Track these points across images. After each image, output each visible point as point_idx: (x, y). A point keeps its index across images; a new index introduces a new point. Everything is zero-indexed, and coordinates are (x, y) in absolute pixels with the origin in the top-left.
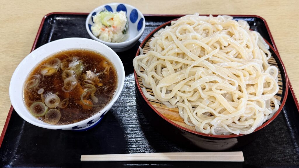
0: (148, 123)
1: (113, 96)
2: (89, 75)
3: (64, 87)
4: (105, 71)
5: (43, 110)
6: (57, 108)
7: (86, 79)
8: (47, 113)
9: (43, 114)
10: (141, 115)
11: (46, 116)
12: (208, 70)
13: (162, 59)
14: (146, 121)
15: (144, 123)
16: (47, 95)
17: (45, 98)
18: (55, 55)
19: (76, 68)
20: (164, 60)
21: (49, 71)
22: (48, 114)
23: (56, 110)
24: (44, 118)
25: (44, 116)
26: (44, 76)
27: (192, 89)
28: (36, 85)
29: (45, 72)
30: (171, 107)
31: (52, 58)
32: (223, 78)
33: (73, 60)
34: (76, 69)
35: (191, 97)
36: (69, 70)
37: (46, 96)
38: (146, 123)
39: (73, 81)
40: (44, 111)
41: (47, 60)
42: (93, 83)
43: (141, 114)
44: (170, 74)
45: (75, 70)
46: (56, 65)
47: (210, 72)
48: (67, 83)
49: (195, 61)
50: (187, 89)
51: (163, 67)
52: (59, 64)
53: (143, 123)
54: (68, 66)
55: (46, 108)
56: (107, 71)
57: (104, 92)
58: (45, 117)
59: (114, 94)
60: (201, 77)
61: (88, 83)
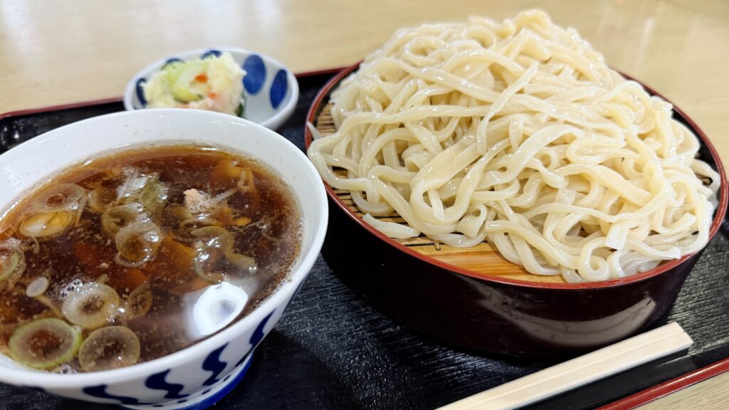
0: (398, 328)
1: (300, 239)
2: (194, 203)
3: (119, 253)
4: (240, 184)
5: (67, 341)
6: (117, 322)
7: (190, 215)
8: (85, 347)
9: (68, 355)
10: (368, 312)
11: (80, 356)
12: (537, 115)
13: (393, 126)
14: (388, 322)
15: (387, 330)
16: (66, 292)
17: (62, 302)
18: (59, 176)
19: (145, 195)
20: (402, 126)
21: (48, 223)
22: (91, 350)
23: (114, 328)
24: (76, 365)
25: (76, 359)
26: (35, 240)
27: (511, 176)
28: (14, 272)
29: (36, 229)
30: (468, 244)
31: (51, 186)
32: (582, 128)
33: (125, 177)
34: (143, 198)
35: (516, 196)
36: (121, 204)
37: (63, 295)
38: (392, 330)
39: (148, 232)
40: (69, 345)
41: (36, 195)
42: (215, 222)
43: (367, 310)
44: (432, 156)
45: (141, 200)
46: (71, 201)
47: (543, 119)
48: (125, 241)
49: (490, 104)
50: (496, 178)
51: (402, 147)
52: (80, 196)
53: (384, 332)
54: (114, 196)
55: (76, 332)
56: (246, 183)
57: (264, 235)
58: (81, 362)
59: (300, 235)
60: (525, 137)
61: (200, 225)
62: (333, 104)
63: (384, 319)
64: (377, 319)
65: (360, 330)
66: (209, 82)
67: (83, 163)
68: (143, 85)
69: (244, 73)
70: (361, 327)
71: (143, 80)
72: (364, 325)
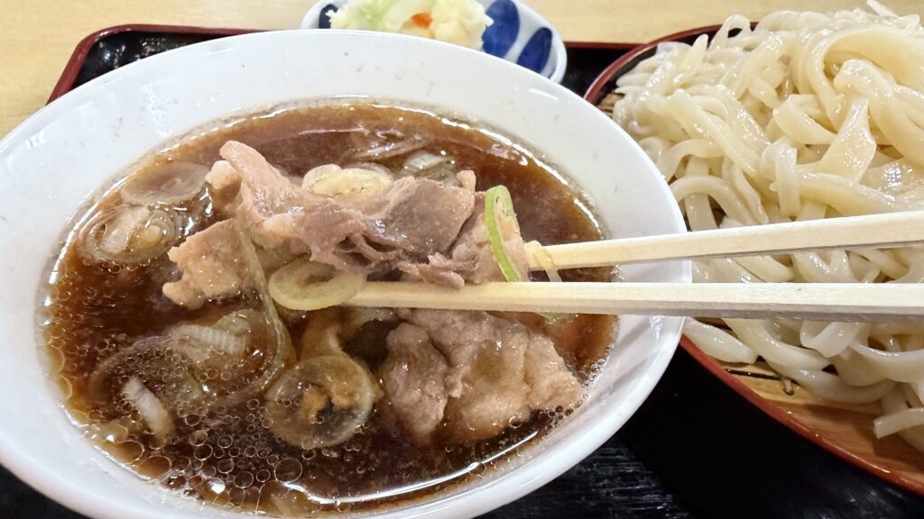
62: (622, 95)
63: (647, 475)
64: (634, 473)
65: (604, 487)
66: (432, 26)
67: (266, 113)
68: (330, 13)
69: (490, 22)
70: (606, 481)
71: (330, 7)
72: (610, 478)
